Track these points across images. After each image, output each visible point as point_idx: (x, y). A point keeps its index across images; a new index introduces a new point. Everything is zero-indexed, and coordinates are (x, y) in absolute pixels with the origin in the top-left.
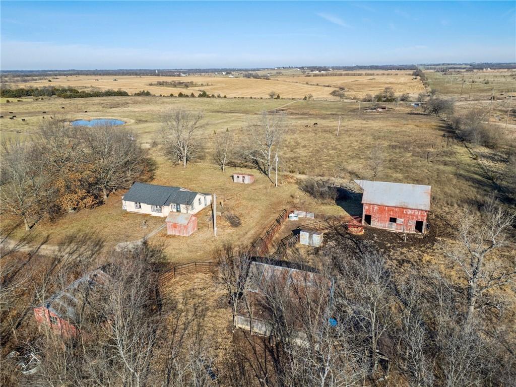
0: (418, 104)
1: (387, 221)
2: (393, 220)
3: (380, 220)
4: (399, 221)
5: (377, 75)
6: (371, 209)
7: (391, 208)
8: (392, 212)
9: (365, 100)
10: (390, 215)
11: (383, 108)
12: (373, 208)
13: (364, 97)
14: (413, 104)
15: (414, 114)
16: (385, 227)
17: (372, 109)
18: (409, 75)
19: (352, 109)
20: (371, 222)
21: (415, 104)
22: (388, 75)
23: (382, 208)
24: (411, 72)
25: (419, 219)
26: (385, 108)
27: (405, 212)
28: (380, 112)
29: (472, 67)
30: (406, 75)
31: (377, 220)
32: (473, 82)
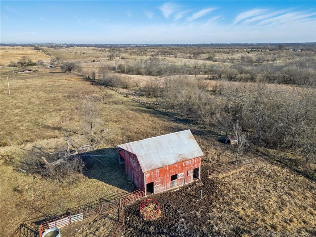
0: (52, 67)
1: (168, 181)
2: (174, 177)
3: (163, 183)
4: (180, 176)
5: (9, 49)
6: (153, 174)
7: (171, 167)
8: (172, 170)
9: (10, 66)
10: (171, 173)
11: (29, 70)
12: (155, 173)
13: (9, 63)
14: (49, 67)
15: (54, 73)
16: (168, 189)
17: (20, 72)
18: (32, 49)
19: (3, 73)
20: (154, 189)
21: (50, 67)
22: (17, 49)
23: (163, 170)
24: (33, 48)
25: (196, 167)
26: (31, 70)
27: (184, 165)
28: (28, 73)
29: (68, 46)
30: (30, 49)
31: (160, 185)
32: (76, 53)
